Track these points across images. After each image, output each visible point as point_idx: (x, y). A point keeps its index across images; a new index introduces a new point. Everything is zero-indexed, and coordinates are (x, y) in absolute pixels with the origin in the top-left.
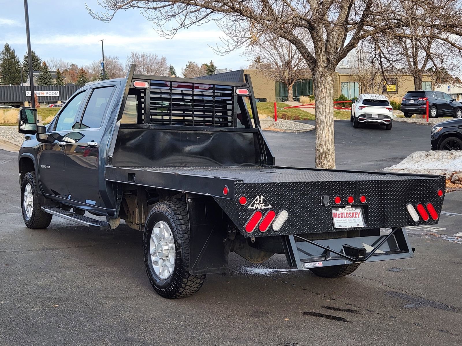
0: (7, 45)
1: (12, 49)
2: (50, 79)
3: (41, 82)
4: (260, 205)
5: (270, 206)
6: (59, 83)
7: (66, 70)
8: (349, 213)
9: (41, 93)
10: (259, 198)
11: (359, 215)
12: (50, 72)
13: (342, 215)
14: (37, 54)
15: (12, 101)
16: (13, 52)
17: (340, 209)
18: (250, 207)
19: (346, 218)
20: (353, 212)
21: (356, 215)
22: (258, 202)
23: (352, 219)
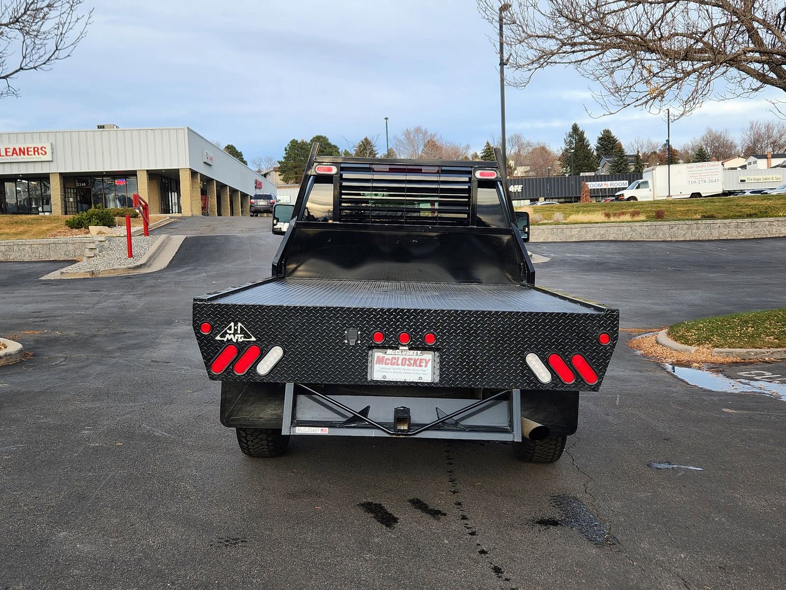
0: (575, 125)
1: (581, 129)
2: (626, 165)
3: (614, 169)
4: (236, 336)
5: (253, 339)
6: (638, 170)
7: (655, 153)
8: (409, 359)
9: (605, 184)
10: (234, 326)
11: (427, 363)
12: (626, 156)
13: (394, 361)
14: (613, 134)
15: (567, 196)
16: (582, 133)
17: (389, 351)
18: (218, 338)
19: (400, 367)
20: (417, 357)
21: (420, 362)
22: (232, 332)
23: (412, 367)
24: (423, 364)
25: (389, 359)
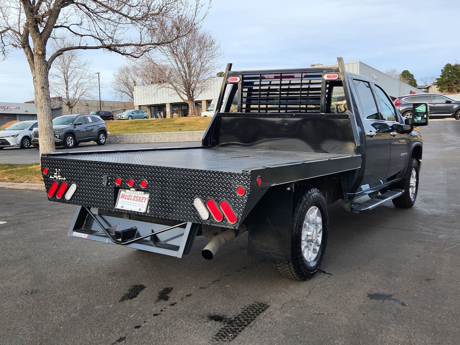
4: (58, 176)
5: (64, 178)
8: (137, 197)
10: (57, 171)
11: (145, 200)
13: (129, 197)
17: (127, 191)
18: (51, 177)
19: (132, 201)
20: (141, 196)
21: (143, 199)
22: (56, 174)
23: (137, 202)
24: (143, 201)
25: (127, 196)
